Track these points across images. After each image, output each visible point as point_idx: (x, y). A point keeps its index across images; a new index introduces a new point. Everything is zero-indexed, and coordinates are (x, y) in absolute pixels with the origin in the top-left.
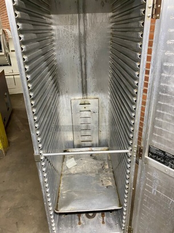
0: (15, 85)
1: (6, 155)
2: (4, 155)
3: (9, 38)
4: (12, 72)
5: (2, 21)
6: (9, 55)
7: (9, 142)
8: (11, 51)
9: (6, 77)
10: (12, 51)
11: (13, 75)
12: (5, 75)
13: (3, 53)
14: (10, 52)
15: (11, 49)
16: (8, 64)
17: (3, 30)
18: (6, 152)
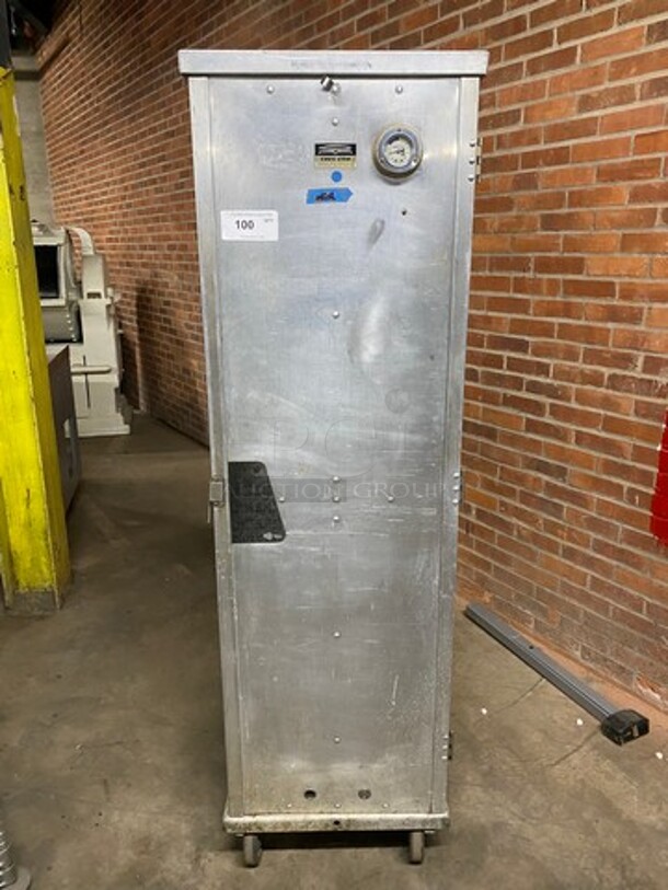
0: (89, 405)
1: (61, 607)
2: (58, 606)
3: (84, 257)
4: (82, 362)
5: (56, 205)
6: (78, 307)
7: (73, 573)
8: (85, 295)
9: (74, 379)
10: (91, 295)
11: (86, 374)
12: (73, 370)
13: (61, 302)
14: (82, 297)
15: (87, 289)
16: (73, 336)
17: (67, 231)
18: (63, 598)
